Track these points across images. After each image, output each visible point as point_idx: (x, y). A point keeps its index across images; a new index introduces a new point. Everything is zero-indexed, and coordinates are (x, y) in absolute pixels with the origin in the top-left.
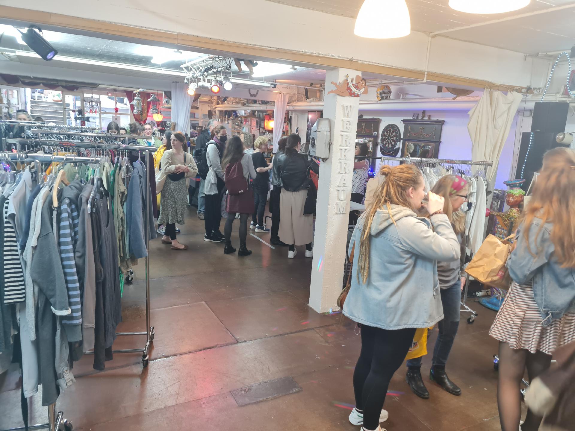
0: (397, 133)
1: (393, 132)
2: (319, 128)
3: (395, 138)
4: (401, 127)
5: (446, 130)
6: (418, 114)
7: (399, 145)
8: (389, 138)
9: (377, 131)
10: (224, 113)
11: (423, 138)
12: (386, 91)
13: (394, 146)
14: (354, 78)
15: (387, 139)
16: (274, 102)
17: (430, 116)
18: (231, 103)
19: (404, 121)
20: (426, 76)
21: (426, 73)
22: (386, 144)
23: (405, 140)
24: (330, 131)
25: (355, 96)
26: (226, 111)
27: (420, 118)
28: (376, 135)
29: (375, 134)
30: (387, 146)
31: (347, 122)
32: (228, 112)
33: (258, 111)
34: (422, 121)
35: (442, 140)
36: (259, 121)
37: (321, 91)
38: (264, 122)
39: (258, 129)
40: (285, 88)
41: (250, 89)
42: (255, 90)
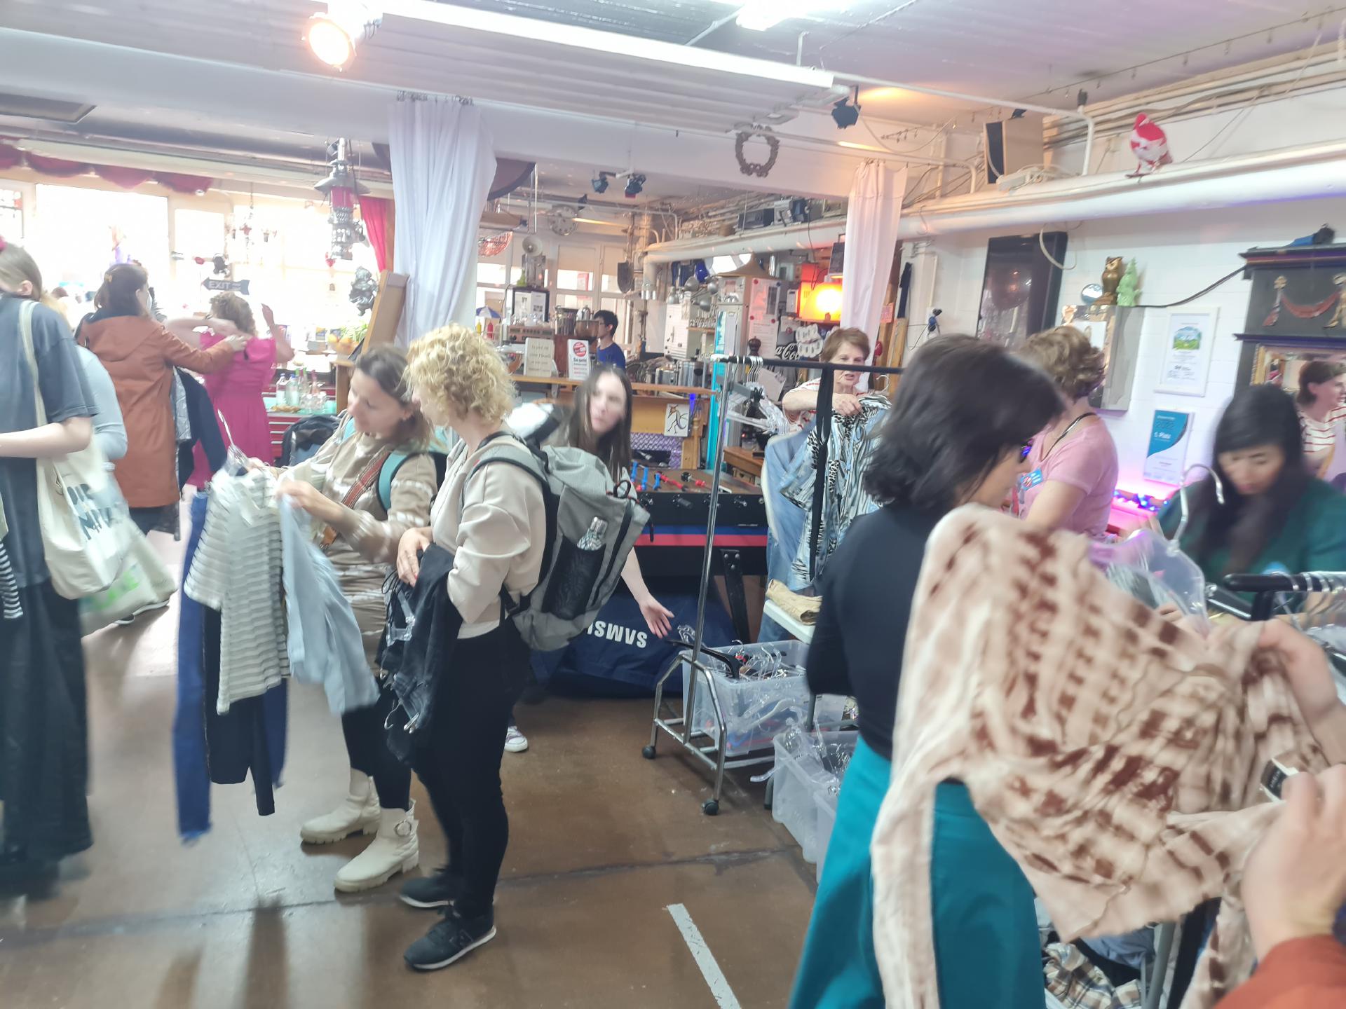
10: (670, 273)
16: (844, 205)
18: (688, 237)
26: (675, 264)
36: (779, 289)
37: (1063, 142)
38: (797, 292)
39: (773, 321)
40: (896, 137)
41: (741, 139)
42: (766, 141)
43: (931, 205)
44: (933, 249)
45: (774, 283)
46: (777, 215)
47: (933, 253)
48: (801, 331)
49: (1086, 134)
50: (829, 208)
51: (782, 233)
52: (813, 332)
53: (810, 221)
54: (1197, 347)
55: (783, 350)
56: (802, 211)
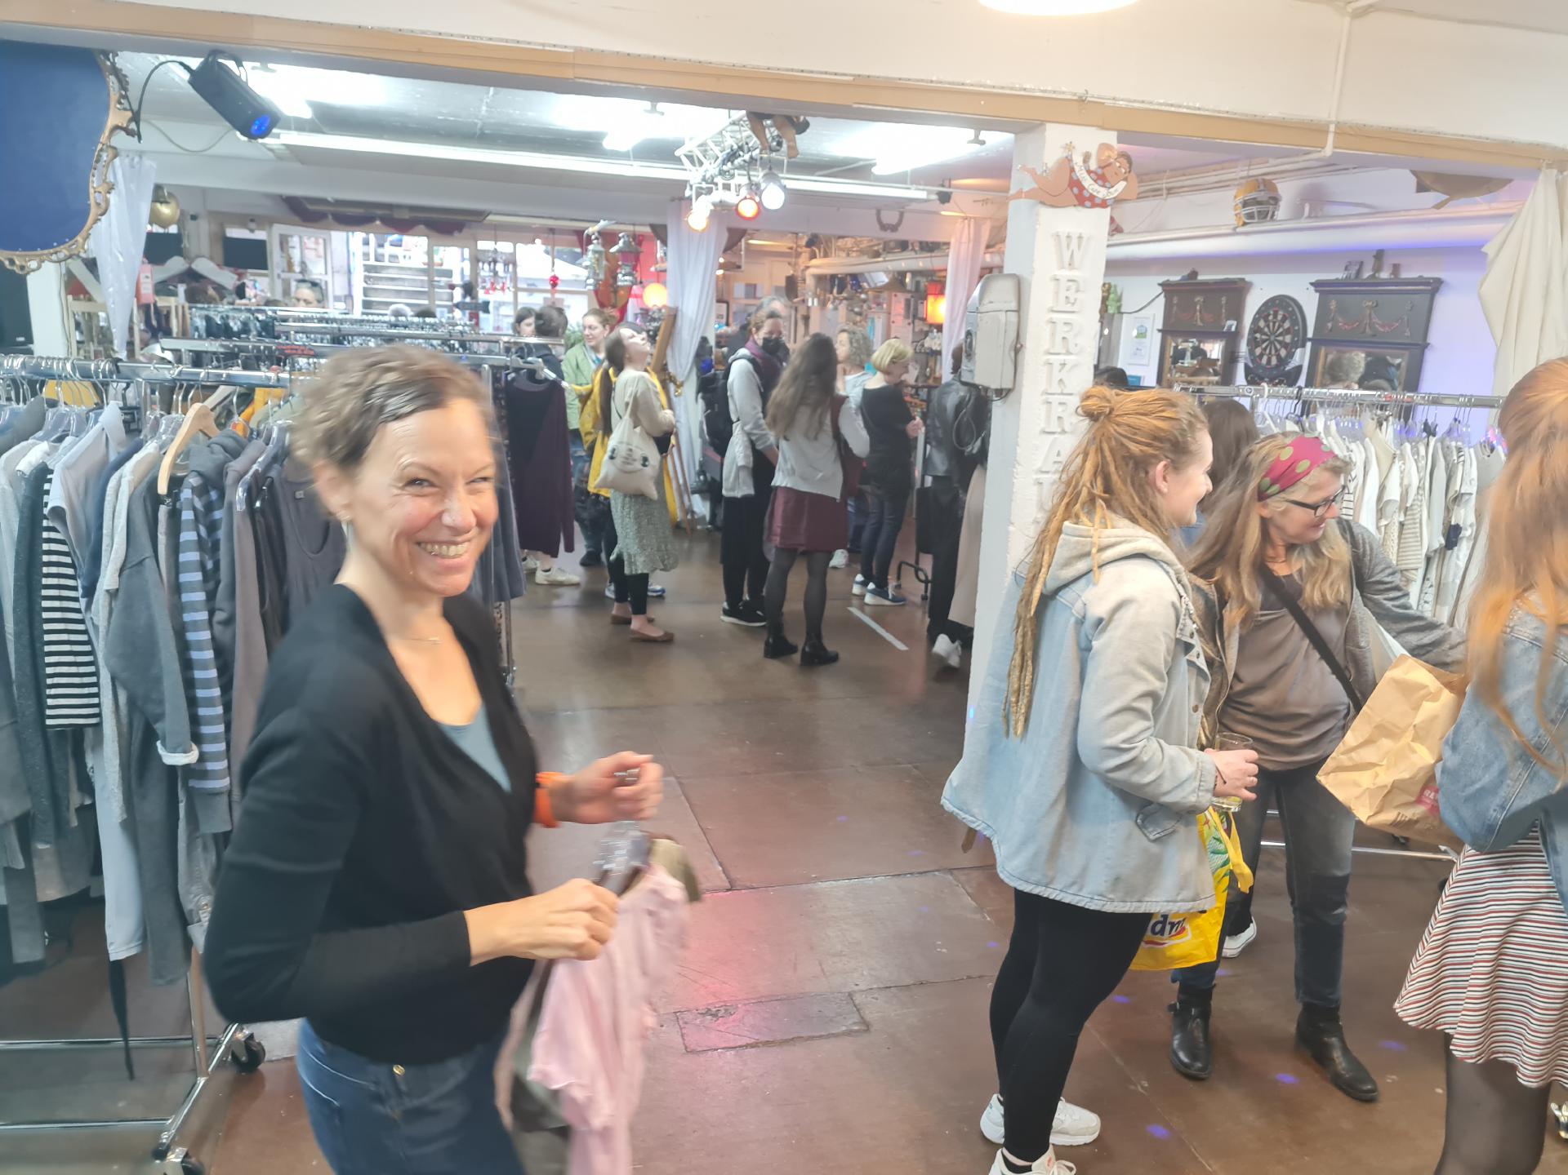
0: (1294, 322)
1: (1284, 319)
2: (986, 301)
3: (1288, 339)
4: (1310, 304)
5: (1445, 305)
6: (1362, 264)
7: (1302, 357)
8: (1272, 338)
9: (1238, 316)
10: (828, 282)
11: (1374, 335)
12: (1262, 196)
13: (1282, 362)
14: (1094, 151)
15: (1264, 341)
16: (948, 244)
17: (1396, 268)
18: (844, 254)
19: (1317, 285)
20: (1331, 137)
21: (1332, 128)
22: (1261, 356)
23: (1317, 342)
24: (1018, 311)
25: (1094, 205)
26: (833, 277)
27: (1366, 274)
28: (1233, 329)
29: (1231, 326)
30: (1264, 360)
31: (1070, 284)
32: (840, 279)
33: (915, 273)
34: (1374, 282)
35: (1433, 337)
36: (913, 299)
38: (925, 302)
39: (909, 323)
40: (982, 202)
41: (880, 210)
42: (895, 211)
45: (909, 296)
46: (910, 246)
50: (940, 247)
51: (914, 258)
53: (932, 251)
54: (1145, 335)
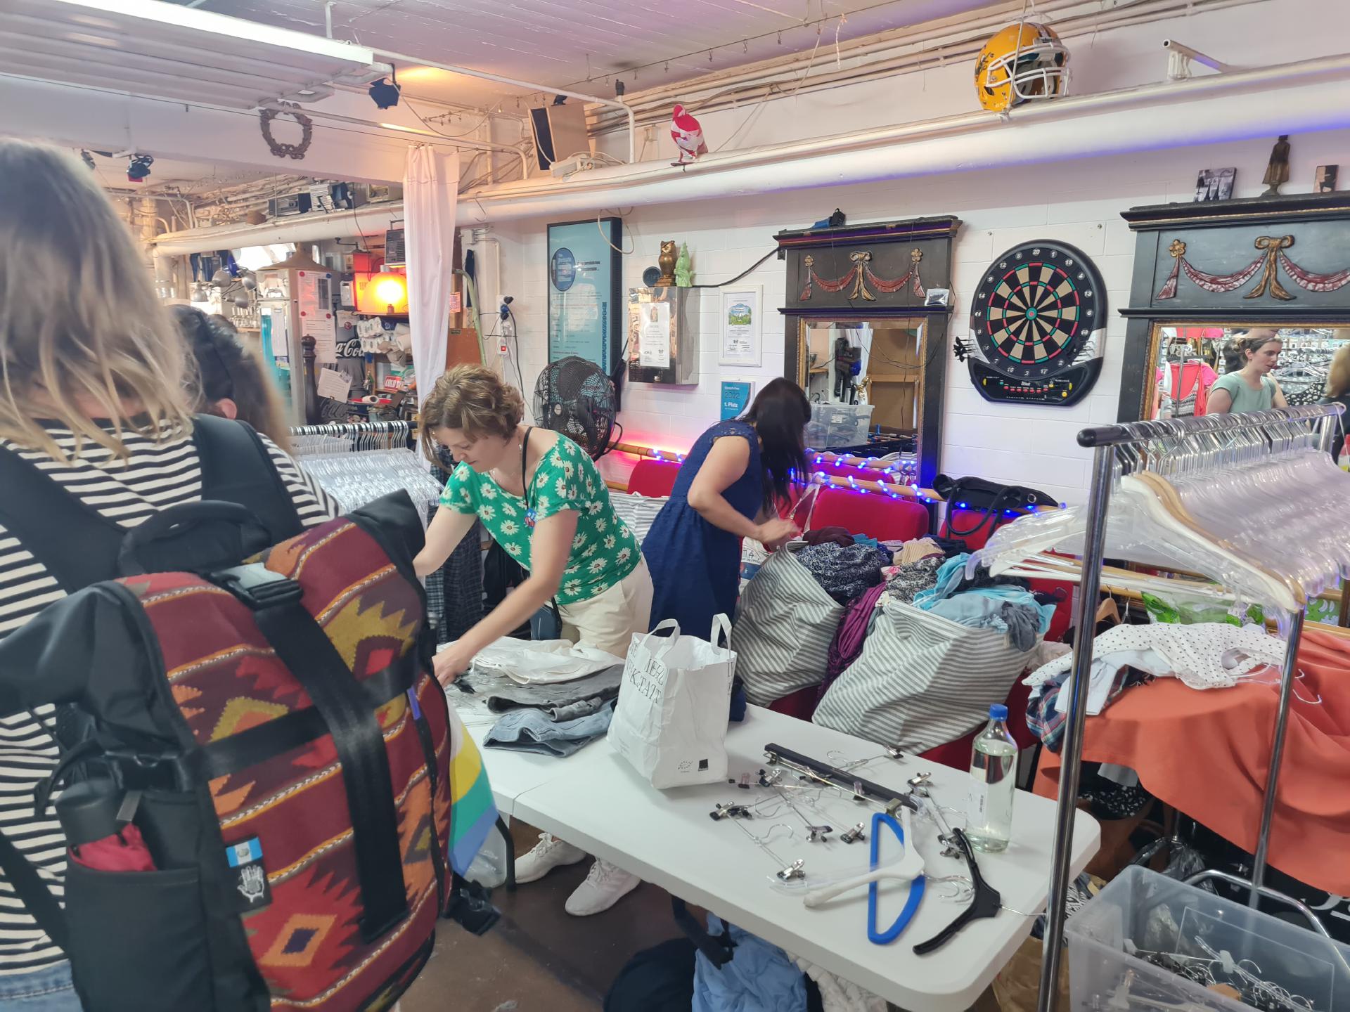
1: (1055, 281)
3: (1070, 313)
4: (1115, 254)
6: (1237, 170)
7: (1105, 343)
8: (1031, 314)
9: (949, 282)
10: (189, 266)
11: (1290, 298)
15: (1012, 320)
18: (207, 226)
19: (1136, 216)
22: (1008, 344)
23: (1140, 317)
27: (1251, 191)
29: (935, 297)
30: (1017, 352)
36: (329, 281)
37: (605, 131)
38: (351, 283)
39: (328, 316)
40: (439, 119)
41: (266, 117)
42: (295, 120)
43: (485, 191)
44: (493, 235)
45: (323, 275)
46: (315, 202)
47: (494, 240)
48: (362, 325)
49: (628, 123)
50: (374, 193)
51: (323, 220)
52: (376, 325)
53: (355, 208)
54: (749, 322)
55: (344, 347)
56: (345, 197)
